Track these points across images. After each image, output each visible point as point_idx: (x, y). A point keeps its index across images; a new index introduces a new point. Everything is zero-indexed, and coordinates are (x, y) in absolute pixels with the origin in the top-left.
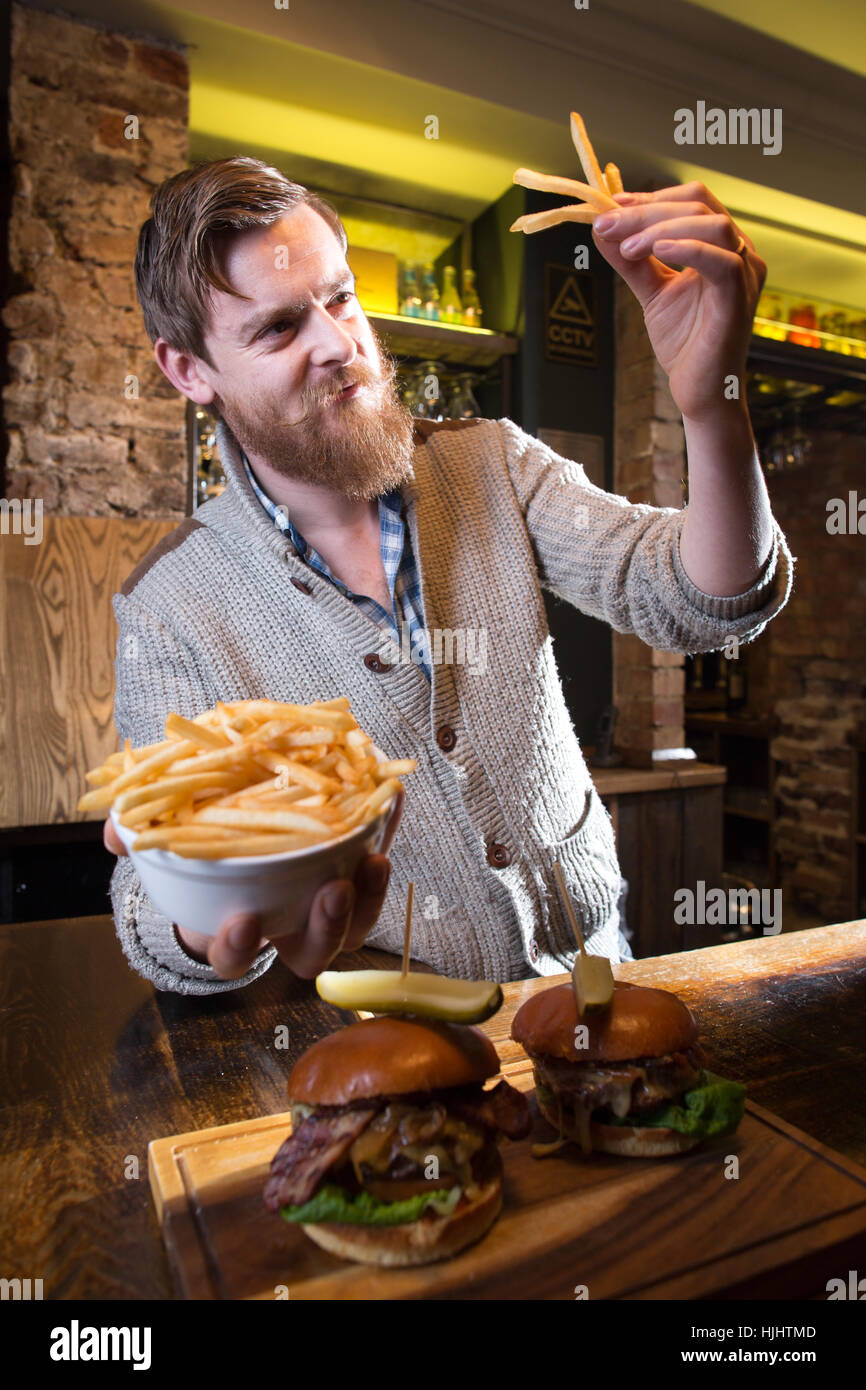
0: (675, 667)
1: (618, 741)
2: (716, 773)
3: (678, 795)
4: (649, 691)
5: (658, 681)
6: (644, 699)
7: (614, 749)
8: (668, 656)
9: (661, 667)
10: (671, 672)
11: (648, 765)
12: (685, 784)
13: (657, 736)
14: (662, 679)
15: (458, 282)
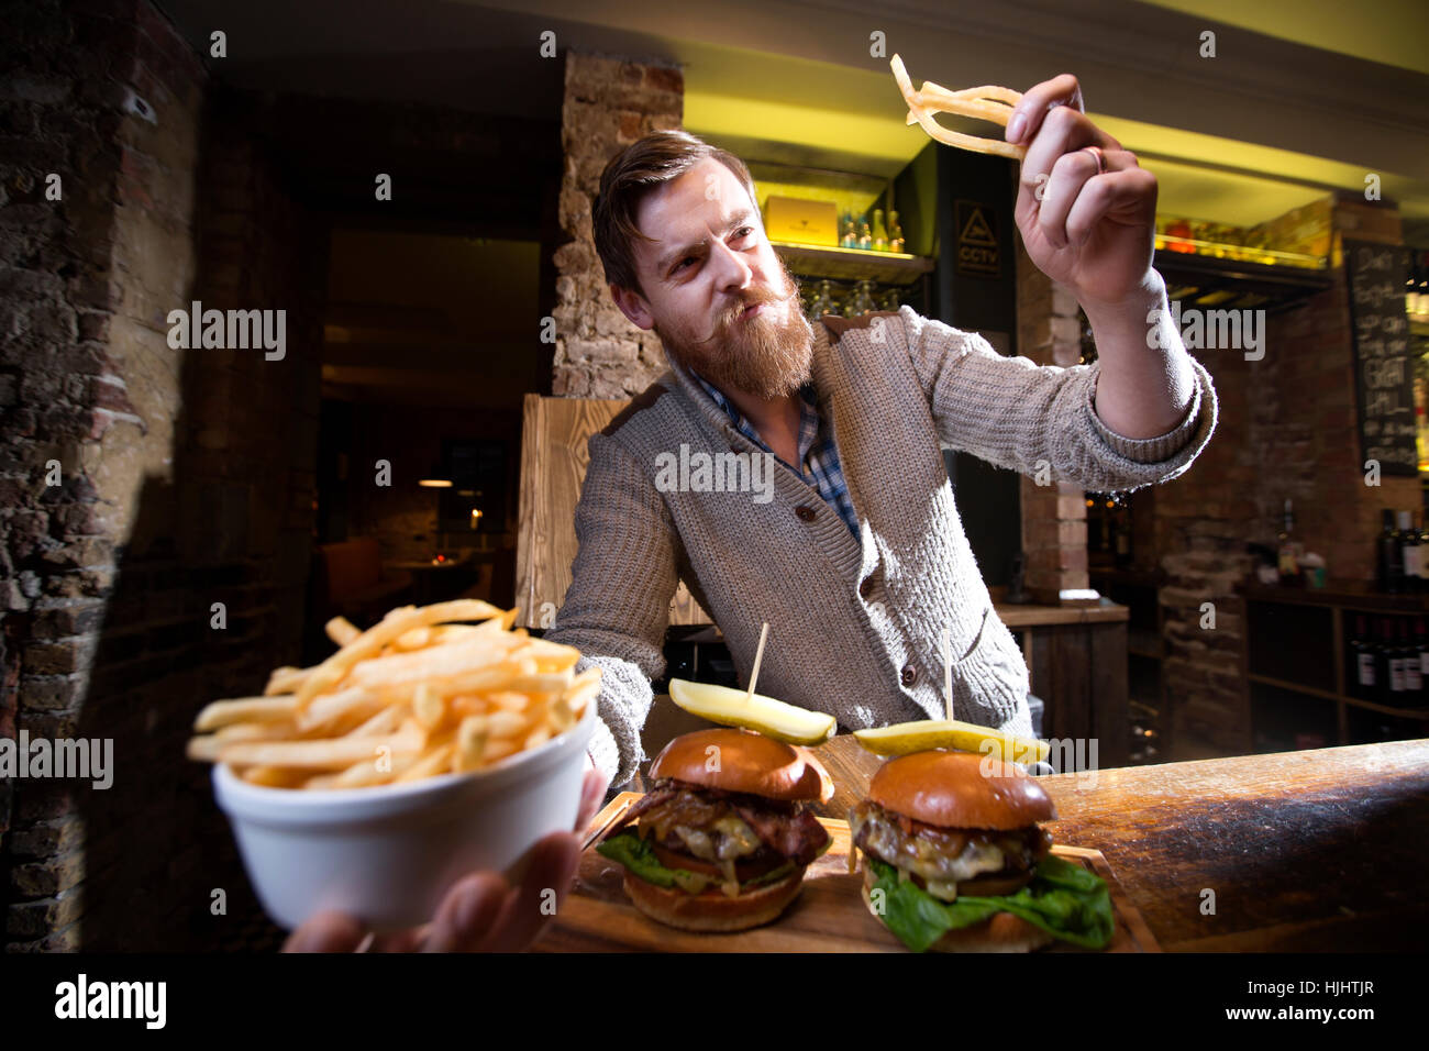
0: (1078, 520)
1: (1029, 583)
2: (1121, 612)
3: (1085, 627)
4: (1056, 540)
5: (1063, 532)
6: (1051, 547)
7: (1025, 589)
8: (1072, 510)
9: (1066, 520)
10: (1075, 524)
11: (1057, 603)
12: (1091, 620)
13: (1064, 579)
14: (1067, 529)
15: (885, 221)
